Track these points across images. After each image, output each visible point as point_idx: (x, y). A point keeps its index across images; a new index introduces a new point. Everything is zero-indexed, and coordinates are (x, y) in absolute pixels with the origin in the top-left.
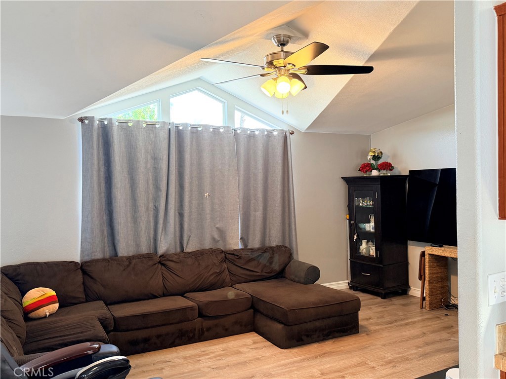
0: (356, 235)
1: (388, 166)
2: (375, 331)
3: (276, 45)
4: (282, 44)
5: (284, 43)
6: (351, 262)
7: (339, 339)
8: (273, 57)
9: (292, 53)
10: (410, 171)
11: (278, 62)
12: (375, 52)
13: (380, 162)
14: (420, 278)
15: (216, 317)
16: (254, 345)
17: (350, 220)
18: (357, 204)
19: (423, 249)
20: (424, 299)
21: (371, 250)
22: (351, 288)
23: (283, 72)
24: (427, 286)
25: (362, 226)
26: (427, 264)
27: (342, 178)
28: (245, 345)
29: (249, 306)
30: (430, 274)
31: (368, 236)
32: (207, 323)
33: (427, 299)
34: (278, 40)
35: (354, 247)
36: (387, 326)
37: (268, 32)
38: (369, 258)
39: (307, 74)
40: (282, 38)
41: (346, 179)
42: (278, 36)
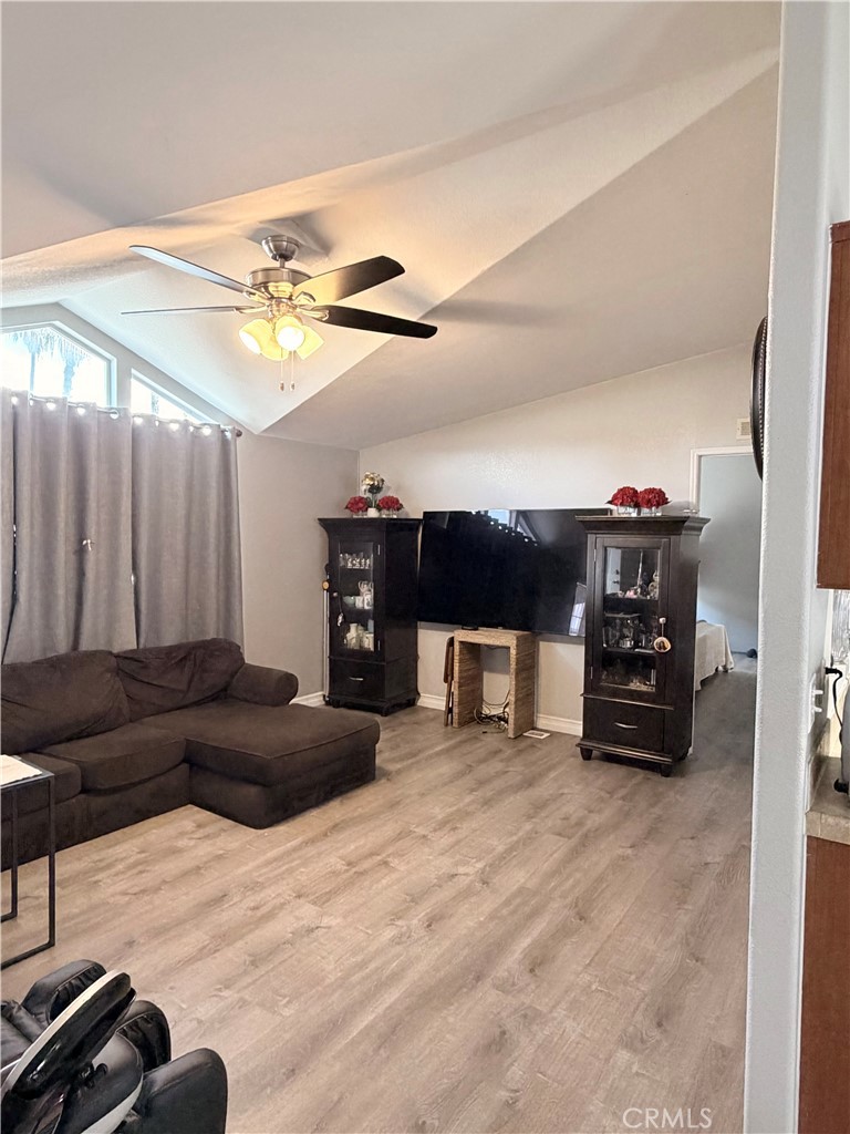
0: (340, 615)
1: (393, 504)
2: (399, 772)
3: (271, 255)
4: (283, 256)
5: (289, 253)
6: (330, 660)
7: (349, 795)
8: (267, 276)
9: (310, 278)
10: (425, 513)
11: (277, 287)
12: (445, 302)
13: (380, 496)
14: (446, 680)
15: (114, 790)
16: (201, 831)
17: (330, 590)
18: (342, 564)
19: (450, 635)
20: (450, 710)
21: (365, 639)
22: (328, 703)
23: (283, 308)
24: (455, 689)
25: (349, 600)
26: (456, 658)
27: (320, 520)
28: (182, 834)
29: (181, 758)
30: (460, 672)
31: (359, 617)
32: (98, 803)
33: (456, 710)
34: (275, 247)
35: (336, 635)
36: (410, 761)
37: (262, 226)
38: (362, 653)
39: (326, 322)
40: (285, 243)
41: (324, 523)
42: (276, 238)
